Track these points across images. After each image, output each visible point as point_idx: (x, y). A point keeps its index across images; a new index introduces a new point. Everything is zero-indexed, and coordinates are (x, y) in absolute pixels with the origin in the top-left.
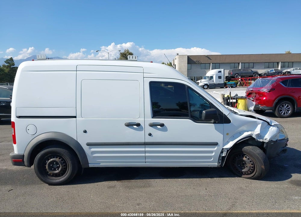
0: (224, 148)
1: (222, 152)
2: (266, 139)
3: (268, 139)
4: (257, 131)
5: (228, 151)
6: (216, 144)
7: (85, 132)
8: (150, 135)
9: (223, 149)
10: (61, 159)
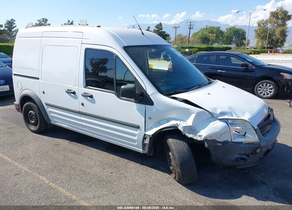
0: (146, 133)
1: (144, 138)
2: (200, 136)
3: (203, 137)
4: (189, 122)
5: (150, 138)
6: (138, 127)
7: (44, 93)
8: (83, 104)
9: (145, 135)
10: (35, 112)
